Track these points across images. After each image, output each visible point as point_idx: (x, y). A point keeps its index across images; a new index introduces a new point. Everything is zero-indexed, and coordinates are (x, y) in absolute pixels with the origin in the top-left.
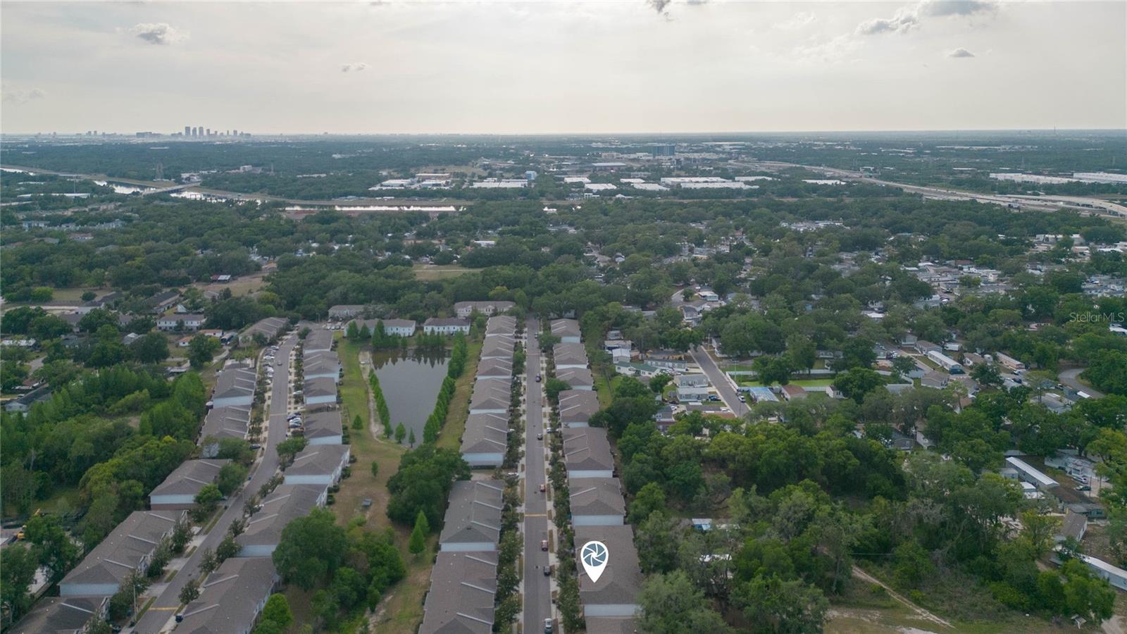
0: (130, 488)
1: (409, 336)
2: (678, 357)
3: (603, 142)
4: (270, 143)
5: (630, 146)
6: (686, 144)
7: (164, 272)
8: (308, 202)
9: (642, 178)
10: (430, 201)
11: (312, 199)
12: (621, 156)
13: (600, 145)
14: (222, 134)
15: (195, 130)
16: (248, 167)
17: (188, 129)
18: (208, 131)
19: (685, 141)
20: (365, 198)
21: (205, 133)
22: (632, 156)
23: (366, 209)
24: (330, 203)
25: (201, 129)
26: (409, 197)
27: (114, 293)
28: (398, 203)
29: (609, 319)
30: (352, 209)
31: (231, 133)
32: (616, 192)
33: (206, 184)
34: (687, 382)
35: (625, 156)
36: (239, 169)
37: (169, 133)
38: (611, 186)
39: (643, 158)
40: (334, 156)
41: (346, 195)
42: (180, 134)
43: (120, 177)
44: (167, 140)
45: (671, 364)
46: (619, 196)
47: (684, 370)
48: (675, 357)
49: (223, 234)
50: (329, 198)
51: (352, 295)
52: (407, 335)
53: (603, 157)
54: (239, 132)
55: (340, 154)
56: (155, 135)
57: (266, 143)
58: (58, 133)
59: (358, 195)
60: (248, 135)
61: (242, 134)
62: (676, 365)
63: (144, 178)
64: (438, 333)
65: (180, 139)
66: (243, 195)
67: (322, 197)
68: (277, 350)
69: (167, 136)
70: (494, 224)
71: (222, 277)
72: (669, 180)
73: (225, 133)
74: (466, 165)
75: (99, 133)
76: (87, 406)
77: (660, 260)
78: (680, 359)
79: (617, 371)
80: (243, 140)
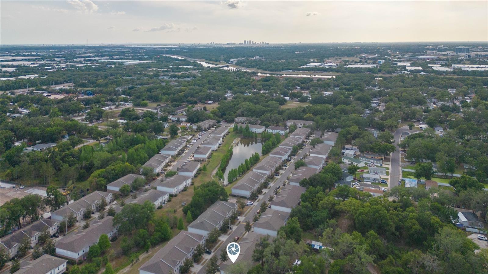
0: (100, 181)
1: (260, 133)
2: (380, 158)
3: (433, 46)
4: (275, 47)
5: (447, 48)
6: (481, 47)
7: (189, 98)
8: (272, 72)
9: (440, 64)
10: (324, 73)
11: (273, 71)
12: (438, 53)
13: (431, 47)
14: (258, 43)
15: (248, 42)
16: (257, 57)
17: (245, 41)
18: (253, 42)
19: (482, 45)
20: (296, 71)
21: (252, 43)
22: (444, 53)
23: (297, 76)
24: (281, 73)
25: (250, 41)
26: (315, 71)
27: (165, 105)
28: (309, 73)
29: (351, 134)
30: (291, 76)
31: (262, 43)
32: (421, 71)
33: (237, 64)
34: (374, 171)
35: (441, 53)
36: (254, 58)
37: (238, 43)
38: (420, 68)
39: (450, 54)
40: (296, 53)
41: (288, 69)
42: (242, 43)
43: (209, 60)
44: (237, 46)
45: (372, 161)
46: (422, 73)
47: (380, 165)
48: (378, 157)
49: (223, 84)
50: (280, 71)
51: (245, 113)
52: (259, 132)
53: (428, 53)
54: (264, 43)
55: (299, 51)
56: (233, 44)
57: (274, 47)
58: (201, 43)
59: (293, 70)
60: (268, 44)
61: (265, 43)
62: (375, 161)
63: (216, 61)
64: (270, 133)
65: (242, 46)
66: (248, 68)
67: (277, 70)
68: (204, 133)
69: (237, 44)
70: (340, 85)
71: (210, 102)
72: (456, 66)
73: (259, 43)
74: (353, 56)
75: (215, 43)
76: (123, 148)
77: (409, 107)
78: (382, 159)
79: (343, 161)
80: (265, 46)
